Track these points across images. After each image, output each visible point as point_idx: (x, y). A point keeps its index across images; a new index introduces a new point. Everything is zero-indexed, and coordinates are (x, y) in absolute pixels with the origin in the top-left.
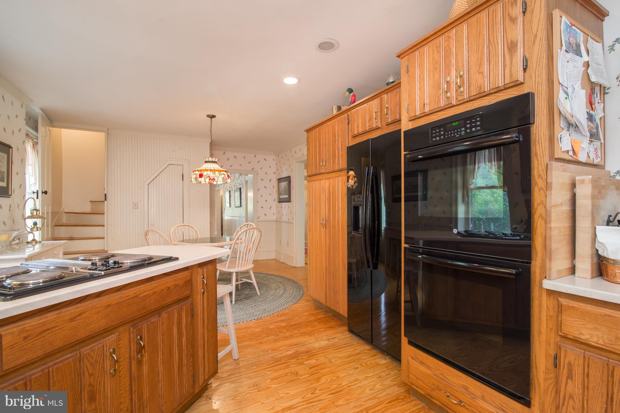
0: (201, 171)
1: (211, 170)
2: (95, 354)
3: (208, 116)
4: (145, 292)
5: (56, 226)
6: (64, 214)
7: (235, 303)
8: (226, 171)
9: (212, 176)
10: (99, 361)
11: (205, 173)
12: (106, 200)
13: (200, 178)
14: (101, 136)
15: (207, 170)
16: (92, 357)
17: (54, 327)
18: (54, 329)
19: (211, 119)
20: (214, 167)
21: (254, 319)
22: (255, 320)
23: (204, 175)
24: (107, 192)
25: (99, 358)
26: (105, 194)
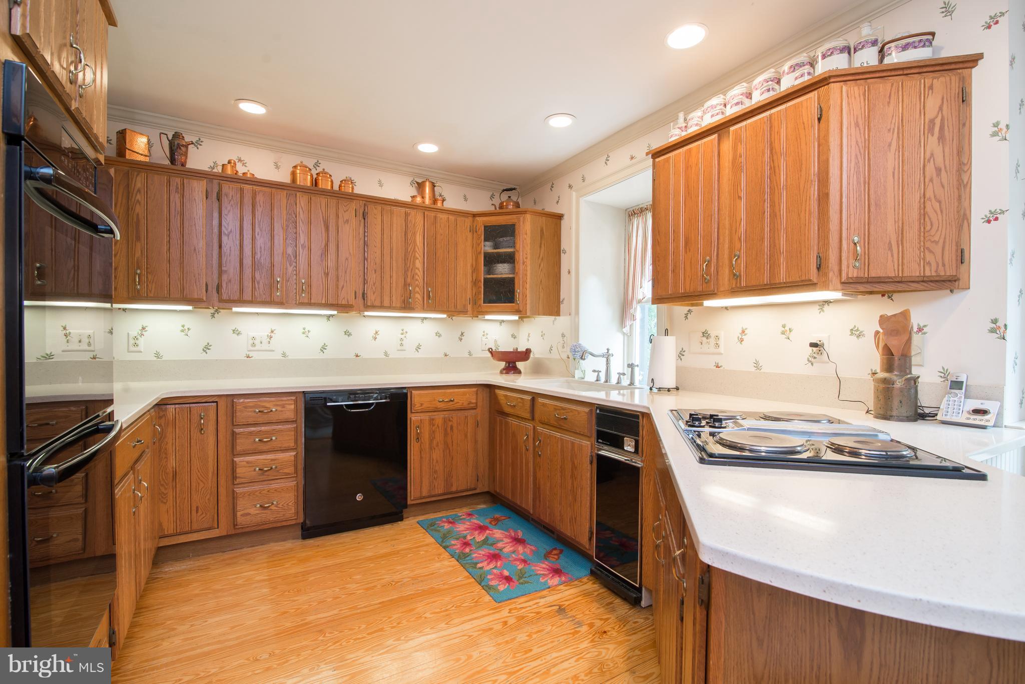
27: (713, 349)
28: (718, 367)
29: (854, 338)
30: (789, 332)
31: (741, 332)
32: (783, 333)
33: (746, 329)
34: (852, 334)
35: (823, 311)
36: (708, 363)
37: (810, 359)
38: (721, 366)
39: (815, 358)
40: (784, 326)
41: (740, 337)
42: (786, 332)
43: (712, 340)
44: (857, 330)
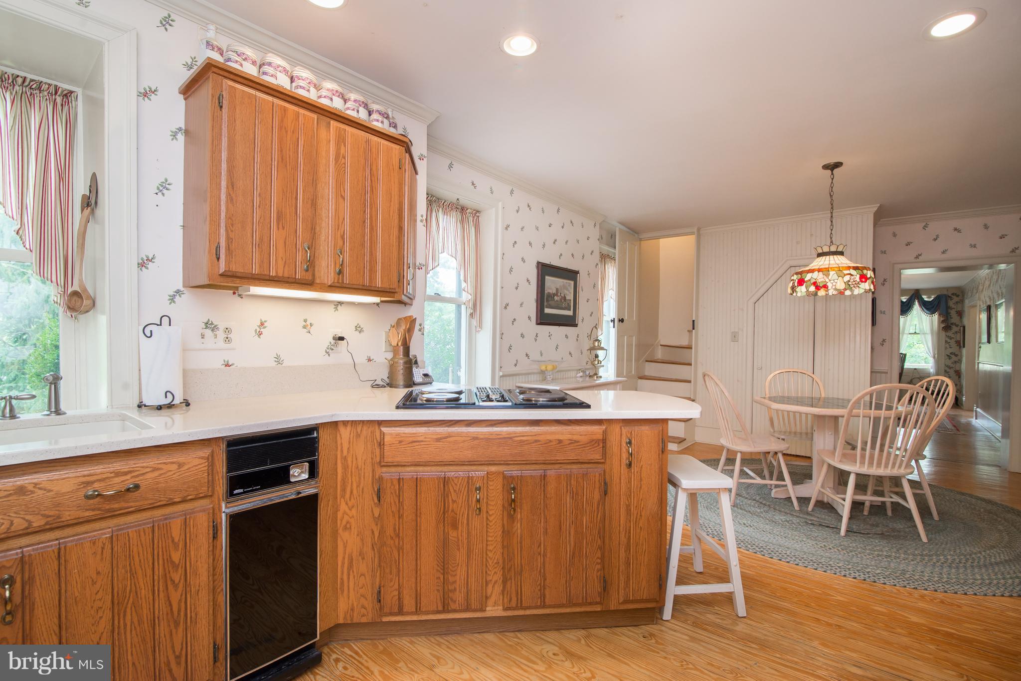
0: (801, 273)
1: (819, 270)
2: (459, 482)
3: (826, 167)
4: (523, 436)
5: (647, 361)
6: (660, 347)
7: (846, 536)
8: (855, 268)
9: (823, 280)
10: (462, 491)
11: (808, 277)
12: (693, 329)
13: (800, 287)
14: (691, 240)
15: (812, 271)
16: (456, 485)
17: (422, 441)
18: (422, 443)
19: (832, 171)
20: (838, 262)
21: (855, 578)
22: (854, 580)
23: (805, 280)
24: (697, 316)
25: (463, 489)
26: (694, 321)
27: (221, 344)
28: (227, 365)
29: (357, 332)
30: (309, 326)
31: (259, 324)
32: (305, 327)
33: (265, 321)
34: (356, 330)
35: (337, 310)
36: (215, 362)
37: (328, 351)
38: (233, 364)
39: (332, 349)
40: (305, 321)
41: (258, 330)
42: (307, 326)
43: (221, 334)
44: (360, 327)
